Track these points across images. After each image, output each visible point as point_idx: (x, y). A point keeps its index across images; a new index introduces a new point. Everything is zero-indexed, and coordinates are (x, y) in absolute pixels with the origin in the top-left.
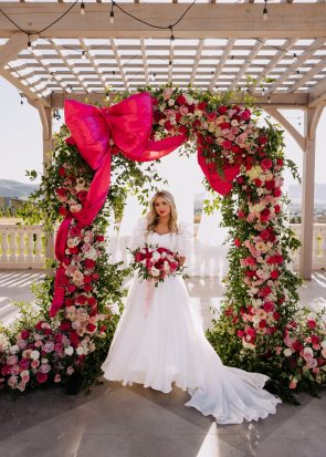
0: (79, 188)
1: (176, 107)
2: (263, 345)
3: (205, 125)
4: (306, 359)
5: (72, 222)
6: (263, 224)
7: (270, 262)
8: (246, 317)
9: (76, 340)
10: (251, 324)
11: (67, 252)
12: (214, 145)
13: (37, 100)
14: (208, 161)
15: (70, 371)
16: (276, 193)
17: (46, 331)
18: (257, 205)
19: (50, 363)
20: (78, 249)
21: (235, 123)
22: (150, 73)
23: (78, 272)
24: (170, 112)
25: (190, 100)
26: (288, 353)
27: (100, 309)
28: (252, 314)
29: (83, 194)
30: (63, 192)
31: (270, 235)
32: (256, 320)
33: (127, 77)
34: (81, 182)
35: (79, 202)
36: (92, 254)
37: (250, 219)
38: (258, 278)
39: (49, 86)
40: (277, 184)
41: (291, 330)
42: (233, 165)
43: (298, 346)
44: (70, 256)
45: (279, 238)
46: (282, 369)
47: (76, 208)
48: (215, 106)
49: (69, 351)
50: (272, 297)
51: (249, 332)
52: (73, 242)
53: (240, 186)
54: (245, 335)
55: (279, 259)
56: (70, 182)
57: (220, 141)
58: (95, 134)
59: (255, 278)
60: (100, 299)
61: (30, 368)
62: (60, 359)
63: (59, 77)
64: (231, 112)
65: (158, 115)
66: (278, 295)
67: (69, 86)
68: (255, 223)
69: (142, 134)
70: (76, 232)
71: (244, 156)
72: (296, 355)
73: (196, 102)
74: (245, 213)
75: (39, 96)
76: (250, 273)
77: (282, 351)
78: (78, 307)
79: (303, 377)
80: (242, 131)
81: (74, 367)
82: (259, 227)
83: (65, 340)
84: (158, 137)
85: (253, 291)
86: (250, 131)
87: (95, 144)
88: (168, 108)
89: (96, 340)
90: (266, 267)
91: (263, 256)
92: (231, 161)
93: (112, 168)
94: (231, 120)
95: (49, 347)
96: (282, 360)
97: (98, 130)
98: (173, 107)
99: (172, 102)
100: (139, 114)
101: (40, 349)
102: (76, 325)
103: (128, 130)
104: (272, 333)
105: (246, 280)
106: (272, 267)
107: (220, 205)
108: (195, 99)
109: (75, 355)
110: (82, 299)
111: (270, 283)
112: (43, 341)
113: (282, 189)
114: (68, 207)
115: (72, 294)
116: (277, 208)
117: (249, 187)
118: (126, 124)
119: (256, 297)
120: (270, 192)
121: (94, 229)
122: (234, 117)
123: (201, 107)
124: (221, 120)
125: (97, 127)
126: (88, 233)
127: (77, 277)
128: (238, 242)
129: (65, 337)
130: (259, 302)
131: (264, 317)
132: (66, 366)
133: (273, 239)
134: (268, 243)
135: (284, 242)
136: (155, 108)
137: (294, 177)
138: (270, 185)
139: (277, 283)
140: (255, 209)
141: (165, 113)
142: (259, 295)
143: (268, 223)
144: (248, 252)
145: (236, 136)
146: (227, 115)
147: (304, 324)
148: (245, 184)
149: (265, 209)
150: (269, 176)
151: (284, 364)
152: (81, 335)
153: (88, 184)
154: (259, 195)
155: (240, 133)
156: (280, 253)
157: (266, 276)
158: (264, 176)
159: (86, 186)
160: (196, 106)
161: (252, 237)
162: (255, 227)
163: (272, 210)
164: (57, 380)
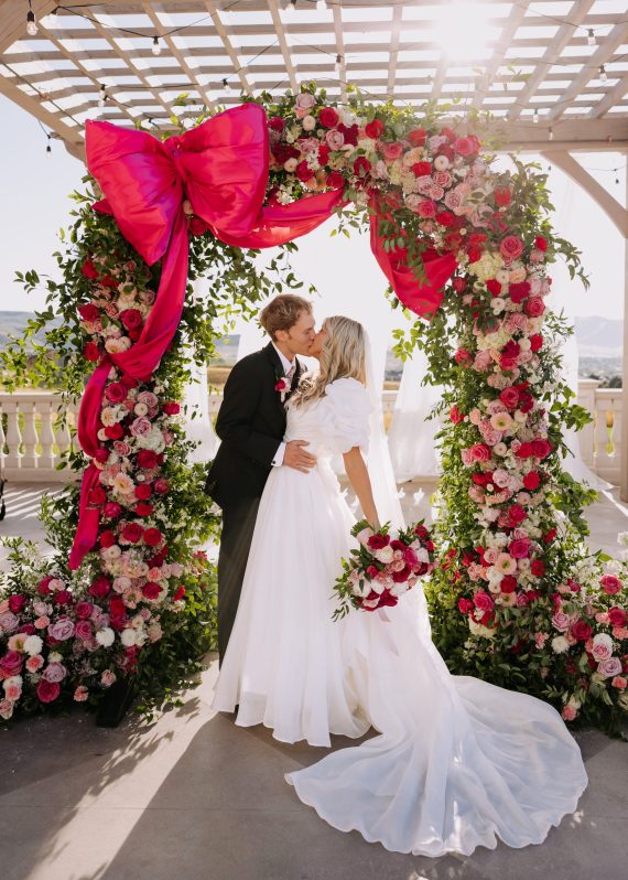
0: (125, 303)
1: (320, 132)
2: (510, 629)
3: (380, 169)
4: (597, 658)
5: (112, 374)
6: (508, 374)
7: (523, 453)
8: (475, 571)
9: (120, 616)
10: (484, 584)
11: (101, 435)
12: (402, 212)
14: (389, 245)
15: (108, 679)
16: (533, 309)
17: (58, 597)
18: (493, 335)
19: (65, 663)
20: (124, 428)
21: (442, 163)
23: (123, 476)
24: (308, 143)
25: (348, 117)
26: (561, 645)
27: (173, 553)
28: (486, 565)
29: (132, 315)
30: (92, 314)
31: (521, 397)
32: (494, 577)
34: (127, 290)
35: (124, 333)
36: (152, 440)
37: (479, 364)
38: (498, 490)
40: (535, 290)
41: (568, 597)
42: (444, 252)
43: (584, 631)
44: (109, 443)
45: (539, 403)
46: (549, 680)
47: (118, 344)
48: (400, 129)
49: (105, 638)
50: (529, 529)
51: (481, 603)
52: (112, 415)
53: (460, 296)
54: (472, 609)
55: (543, 448)
56: (106, 292)
57: (413, 202)
59: (490, 488)
60: (173, 533)
61: (24, 673)
62: (86, 654)
63: (122, 97)
64: (436, 142)
66: (541, 526)
68: (490, 373)
69: (246, 189)
70: (118, 395)
71: (463, 232)
72: (578, 648)
73: (362, 122)
74: (469, 353)
76: (482, 478)
77: (548, 644)
78: (124, 549)
79: (590, 696)
80: (460, 180)
81: (117, 671)
82: (497, 381)
83: (97, 615)
84: (285, 197)
85: (488, 515)
86: (477, 180)
87: (148, 210)
88: (305, 135)
89: (166, 617)
90: (512, 463)
91: (508, 441)
92: (439, 244)
94: (435, 156)
95: (62, 629)
96: (546, 659)
97: (156, 180)
98: (314, 134)
99: (310, 123)
100: (236, 147)
101: (43, 634)
102: (122, 584)
103: (218, 180)
104: (529, 604)
105: (473, 492)
106: (528, 466)
107: (424, 339)
108: (359, 115)
109: (117, 646)
110: (134, 533)
111: (523, 498)
112: (51, 617)
113: (546, 300)
114: (102, 343)
115: (115, 522)
116: (537, 341)
117: (476, 300)
118: (213, 168)
119: (494, 527)
120: (519, 307)
121: (157, 390)
122: (443, 150)
123: (372, 130)
124: (412, 157)
125: (153, 174)
126: (143, 396)
127: (122, 487)
128: (458, 416)
129: (97, 609)
130: (501, 539)
131: (511, 570)
132: (101, 669)
133: (527, 408)
134: (518, 413)
135: (556, 414)
136: (276, 135)
137: (572, 274)
138: (520, 292)
139: (539, 497)
140: (490, 344)
141: (298, 147)
142: (501, 524)
143: (517, 372)
144: (478, 434)
145: (446, 190)
146: (426, 147)
147: (596, 585)
148: (470, 291)
149: (510, 343)
150: (518, 273)
151: (552, 668)
152: (132, 605)
153: (143, 295)
154: (497, 312)
155: (454, 185)
156: (544, 436)
157: (515, 484)
158: (507, 274)
159: (137, 299)
160: (362, 130)
161: (485, 402)
162: (490, 381)
163: (525, 344)
164: (80, 696)
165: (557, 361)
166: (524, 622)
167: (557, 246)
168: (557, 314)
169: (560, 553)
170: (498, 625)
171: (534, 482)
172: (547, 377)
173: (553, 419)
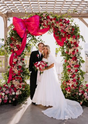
0: (17, 44)
1: (47, 19)
2: (73, 92)
3: (55, 25)
4: (85, 96)
5: (15, 54)
6: (73, 55)
7: (75, 67)
8: (68, 84)
10: (69, 86)
11: (13, 63)
12: (58, 31)
13: (2, 14)
14: (56, 36)
15: (14, 99)
16: (77, 46)
17: (6, 87)
18: (71, 49)
19: (8, 97)
20: (16, 62)
21: (64, 24)
22: (40, 6)
23: (16, 69)
24: (45, 21)
26: (80, 94)
27: (23, 81)
28: (70, 83)
29: (18, 45)
30: (12, 45)
31: (75, 58)
32: (71, 85)
33: (32, 7)
34: (17, 42)
35: (17, 48)
36: (20, 64)
37: (69, 54)
38: (71, 72)
39: (6, 10)
40: (77, 43)
41: (81, 88)
42: (64, 37)
43: (83, 92)
44: (14, 64)
45: (78, 59)
46: (78, 99)
47: (16, 50)
48: (58, 19)
49: (14, 93)
50: (76, 78)
51: (69, 88)
52: (15, 60)
53: (66, 43)
54: (67, 89)
55: (78, 66)
56: (14, 42)
57: (60, 30)
58: (22, 27)
59: (70, 72)
60: (23, 78)
61: (2, 98)
62: (11, 96)
64: (64, 21)
65: (41, 22)
66: (78, 77)
67: (13, 10)
69: (36, 27)
70: (16, 57)
71: (67, 34)
72: (82, 95)
73: (53, 18)
74: (68, 52)
75: (3, 13)
76: (69, 70)
77: (78, 94)
78: (16, 80)
79: (84, 101)
80: (67, 27)
81: (15, 98)
82: (72, 56)
83: (12, 90)
84: (41, 28)
85: (70, 76)
86: (69, 27)
87: (22, 30)
88: (44, 19)
89: (22, 91)
90: (74, 68)
91: (73, 65)
92: (64, 36)
93: (27, 38)
94: (63, 23)
95: (7, 92)
96: (78, 96)
97: (23, 26)
98: (46, 19)
99: (45, 18)
100: (35, 21)
101: (5, 92)
102: (16, 86)
103: (32, 26)
104: (76, 88)
105: (68, 72)
106: (76, 69)
107: (61, 49)
108: (52, 17)
109: (15, 95)
110: (18, 78)
111: (75, 73)
112: (6, 90)
113: (79, 45)
114: (13, 50)
115: (15, 76)
116: (77, 50)
117: (69, 44)
118: (31, 25)
119: (71, 77)
120: (75, 45)
121: (21, 56)
123: (54, 19)
124: (60, 23)
125: (23, 25)
126: (19, 57)
127: (16, 71)
128: (66, 61)
129: (12, 89)
130: (72, 79)
131: (73, 84)
132: (13, 98)
133: (76, 60)
134: (75, 61)
135: (80, 61)
136: (40, 19)
137: (83, 41)
138: (75, 43)
139: (77, 73)
140: (71, 51)
141: (43, 21)
142: (72, 77)
143: (75, 55)
144: (69, 64)
145: (65, 28)
146: (62, 22)
147: (85, 86)
148: (68, 43)
149: (74, 51)
150: (75, 40)
151: (79, 98)
152: (17, 89)
153: (20, 42)
154: (72, 46)
155: (66, 28)
156: (78, 64)
157: (74, 71)
158: (73, 41)
159: (19, 43)
160: (53, 19)
161: (70, 59)
162: (71, 56)
163: (76, 51)
164: (10, 102)
165: (80, 53)
166: (75, 91)
167: (81, 36)
168: (80, 46)
169: (80, 81)
170: (71, 92)
171: (77, 71)
172: (79, 56)
173: (79, 62)
